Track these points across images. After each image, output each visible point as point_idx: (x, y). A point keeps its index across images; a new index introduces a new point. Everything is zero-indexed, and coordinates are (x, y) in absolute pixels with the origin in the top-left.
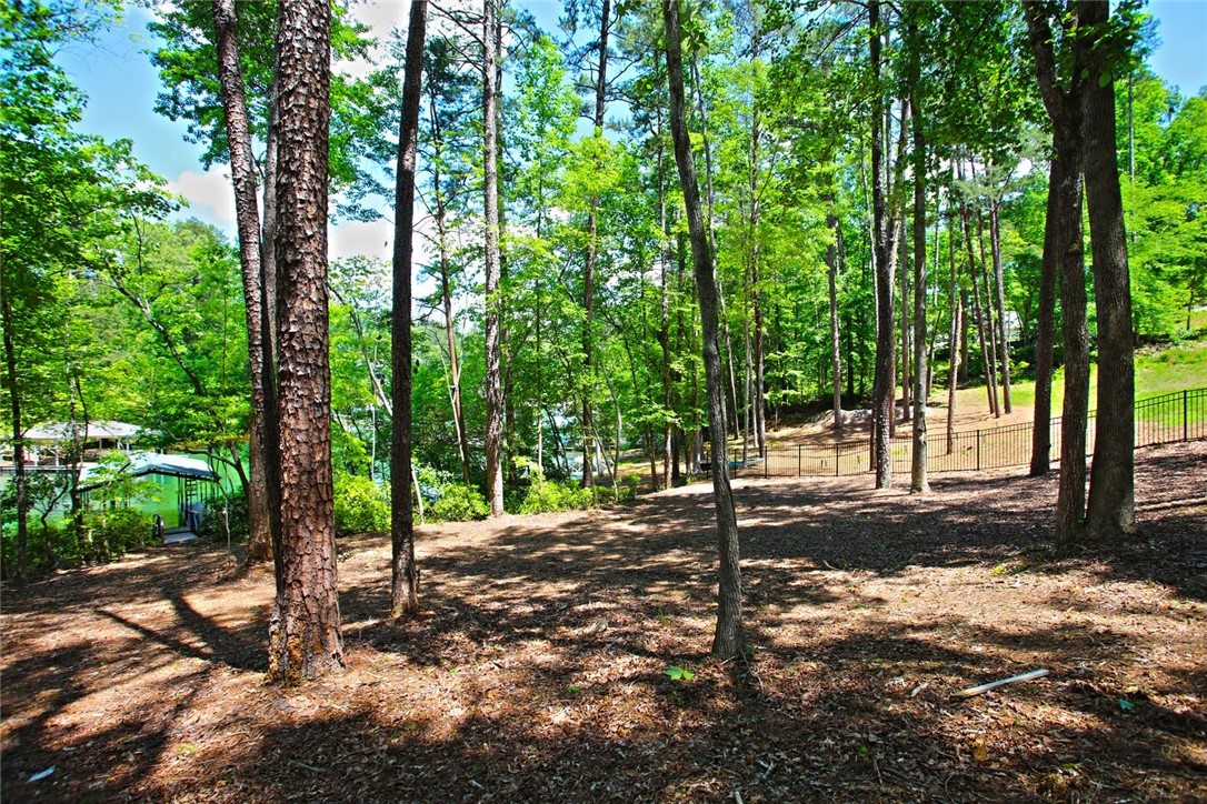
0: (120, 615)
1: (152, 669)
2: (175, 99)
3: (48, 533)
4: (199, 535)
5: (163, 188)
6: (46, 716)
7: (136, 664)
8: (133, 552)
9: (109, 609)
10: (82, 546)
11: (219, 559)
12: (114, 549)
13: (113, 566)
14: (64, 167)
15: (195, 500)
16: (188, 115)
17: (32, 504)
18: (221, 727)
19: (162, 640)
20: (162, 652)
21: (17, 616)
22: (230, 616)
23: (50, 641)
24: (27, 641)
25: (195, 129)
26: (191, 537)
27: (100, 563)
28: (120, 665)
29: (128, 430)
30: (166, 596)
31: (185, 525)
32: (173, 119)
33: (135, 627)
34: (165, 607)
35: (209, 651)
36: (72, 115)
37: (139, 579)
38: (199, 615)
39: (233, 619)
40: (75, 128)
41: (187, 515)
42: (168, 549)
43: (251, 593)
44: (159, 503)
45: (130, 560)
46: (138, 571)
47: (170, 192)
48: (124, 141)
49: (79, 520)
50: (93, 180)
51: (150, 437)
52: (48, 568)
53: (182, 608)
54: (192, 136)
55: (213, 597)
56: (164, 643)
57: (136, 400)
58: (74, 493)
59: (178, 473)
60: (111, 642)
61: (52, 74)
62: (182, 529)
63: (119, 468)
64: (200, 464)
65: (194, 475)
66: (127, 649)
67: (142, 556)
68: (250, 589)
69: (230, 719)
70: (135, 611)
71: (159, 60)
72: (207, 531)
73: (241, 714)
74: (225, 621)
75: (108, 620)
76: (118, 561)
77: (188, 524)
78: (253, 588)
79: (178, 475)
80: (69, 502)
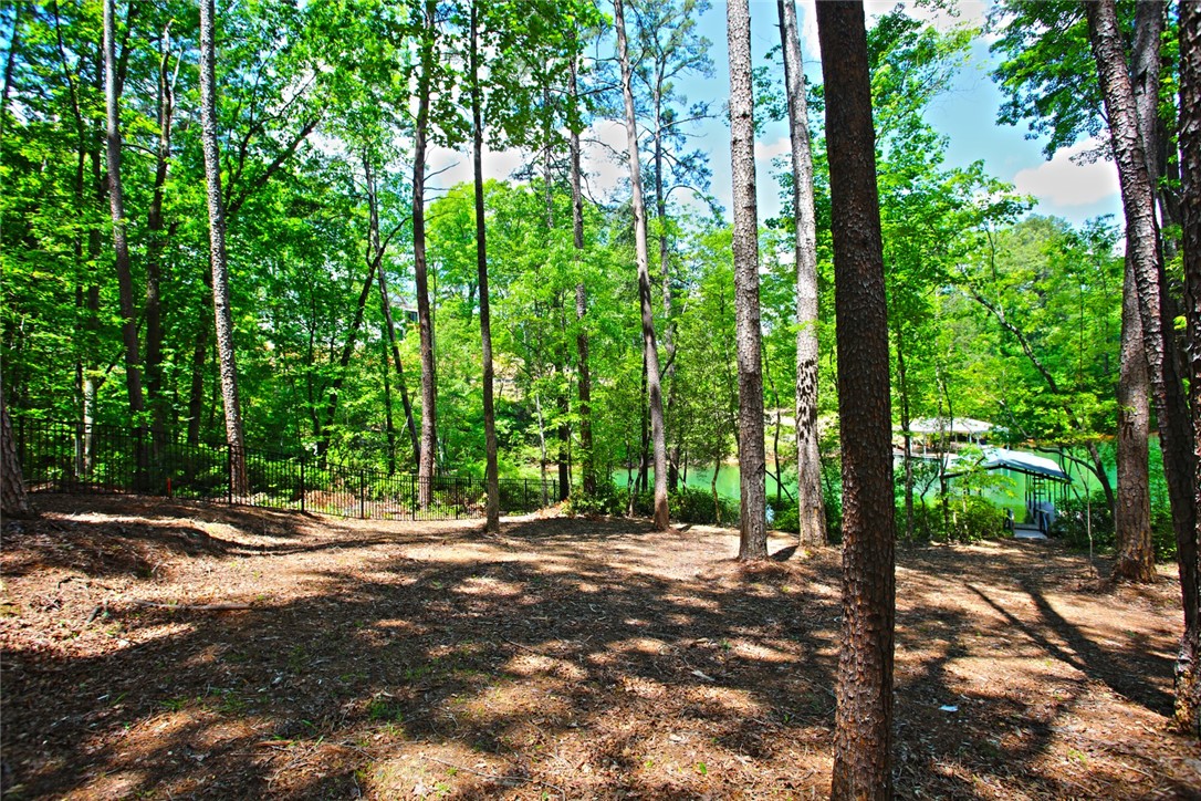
0: (986, 594)
1: (1021, 656)
2: (1015, 104)
3: (924, 508)
4: (1050, 535)
5: (1013, 194)
6: (943, 660)
7: (1007, 646)
8: (988, 539)
9: (975, 586)
10: (947, 525)
11: (1076, 566)
12: (972, 533)
13: (972, 547)
14: (934, 204)
15: (1044, 499)
16: (1028, 113)
17: (914, 484)
18: (1114, 752)
19: (1029, 631)
20: (1030, 643)
21: (911, 571)
22: (1099, 632)
23: (935, 599)
24: (921, 594)
25: (1037, 124)
26: (1041, 536)
27: (962, 542)
28: (992, 640)
29: (982, 427)
30: (1025, 589)
31: (1033, 523)
32: (1013, 124)
33: (1000, 609)
34: (1024, 599)
35: (1080, 661)
36: (936, 160)
37: (995, 566)
38: (1062, 619)
39: (1104, 637)
40: (941, 168)
41: (1035, 515)
42: (1020, 543)
43: (1122, 613)
44: (1011, 498)
45: (986, 546)
46: (995, 558)
47: (1019, 195)
48: (976, 163)
49: (946, 502)
50: (957, 206)
51: (1001, 434)
52: (924, 538)
53: (1043, 606)
54: (1034, 132)
55: (1074, 604)
56: (1031, 635)
57: (984, 399)
58: (942, 478)
59: (1027, 470)
60: (982, 616)
61: (923, 132)
62: (1030, 526)
63: (975, 461)
64: (1049, 463)
65: (1043, 474)
66: (996, 629)
67: (996, 544)
68: (1120, 609)
69: (1122, 749)
70: (999, 595)
71: (1000, 74)
72: (1059, 534)
73: (1139, 751)
74: (1093, 635)
75: (977, 597)
76: (977, 545)
77: (1037, 521)
78: (1125, 609)
79: (1025, 472)
80: (939, 486)
